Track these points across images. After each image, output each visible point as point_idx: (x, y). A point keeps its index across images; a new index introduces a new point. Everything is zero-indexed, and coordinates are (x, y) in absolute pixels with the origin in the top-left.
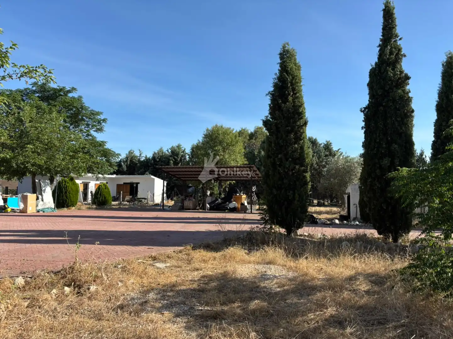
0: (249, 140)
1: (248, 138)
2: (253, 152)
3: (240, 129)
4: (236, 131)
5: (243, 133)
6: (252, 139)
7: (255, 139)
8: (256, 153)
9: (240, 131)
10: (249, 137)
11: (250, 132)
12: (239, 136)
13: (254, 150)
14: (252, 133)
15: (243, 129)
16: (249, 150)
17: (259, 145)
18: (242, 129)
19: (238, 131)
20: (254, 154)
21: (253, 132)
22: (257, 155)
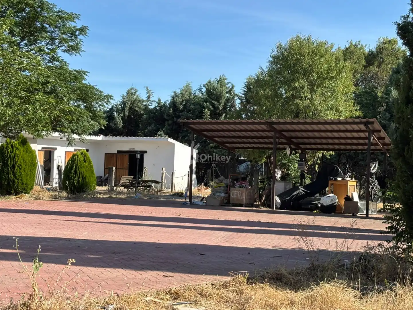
0: (365, 67)
1: (364, 62)
2: (374, 92)
3: (348, 45)
4: (339, 49)
5: (352, 53)
6: (373, 65)
7: (379, 66)
8: (380, 94)
9: (347, 49)
10: (366, 61)
11: (367, 50)
12: (345, 60)
13: (376, 88)
14: (371, 53)
15: (354, 43)
16: (365, 87)
17: (387, 78)
18: (351, 44)
19: (343, 48)
20: (376, 97)
21: (374, 50)
22: (382, 97)
